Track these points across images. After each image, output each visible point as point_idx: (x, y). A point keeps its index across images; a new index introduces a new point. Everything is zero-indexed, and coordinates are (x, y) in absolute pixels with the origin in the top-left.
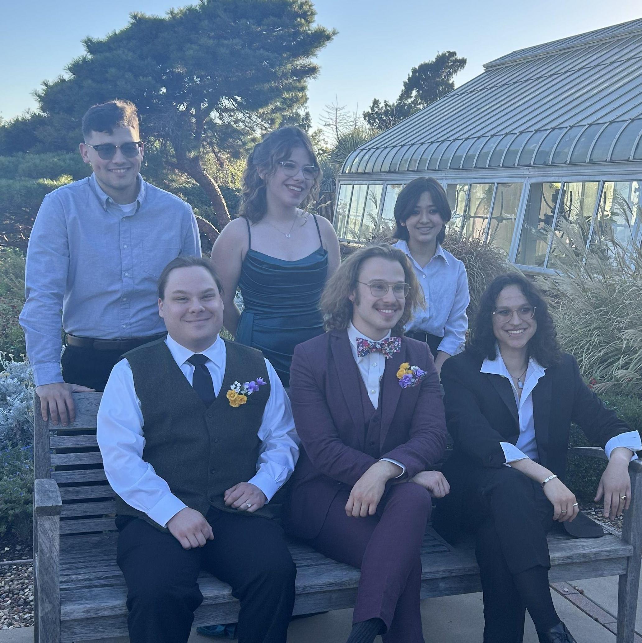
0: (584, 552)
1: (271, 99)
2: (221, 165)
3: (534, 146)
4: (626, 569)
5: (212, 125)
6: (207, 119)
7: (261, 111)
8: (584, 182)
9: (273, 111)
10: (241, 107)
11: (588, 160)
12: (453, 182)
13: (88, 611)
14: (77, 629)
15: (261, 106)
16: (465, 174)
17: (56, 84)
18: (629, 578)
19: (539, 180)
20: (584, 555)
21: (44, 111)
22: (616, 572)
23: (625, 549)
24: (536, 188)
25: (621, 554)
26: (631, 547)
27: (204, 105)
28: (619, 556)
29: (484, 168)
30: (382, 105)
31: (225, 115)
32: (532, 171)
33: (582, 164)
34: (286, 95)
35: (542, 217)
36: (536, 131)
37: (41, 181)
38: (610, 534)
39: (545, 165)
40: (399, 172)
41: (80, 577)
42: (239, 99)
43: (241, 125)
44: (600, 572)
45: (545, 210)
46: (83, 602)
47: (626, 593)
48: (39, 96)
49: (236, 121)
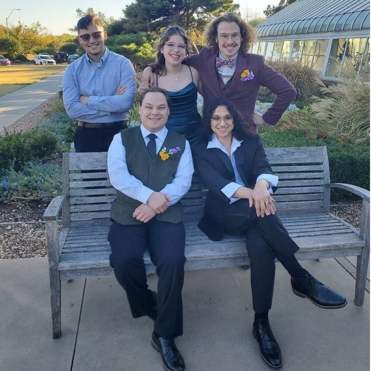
0: (336, 244)
1: (218, 7)
2: (198, 36)
3: (335, 22)
4: (361, 253)
5: (193, 19)
6: (191, 17)
7: (213, 12)
8: (361, 38)
9: (219, 12)
10: (206, 11)
11: (360, 28)
12: (297, 39)
13: (72, 266)
14: (68, 274)
15: (213, 10)
16: (302, 36)
17: (131, 6)
18: (363, 257)
19: (337, 38)
20: (337, 246)
21: (127, 17)
22: (355, 254)
23: (361, 243)
24: (336, 42)
25: (358, 245)
26: (364, 242)
27: (190, 11)
28: (357, 246)
29: (311, 33)
30: (272, 7)
31: (199, 15)
32: (334, 34)
33: (358, 30)
34: (224, 5)
35: (338, 55)
36: (336, 15)
37: (123, 46)
38: (353, 232)
39: (340, 31)
40: (273, 36)
41: (75, 245)
42: (205, 7)
43: (206, 19)
44: (346, 254)
45: (340, 51)
46: (70, 261)
47: (361, 265)
48: (124, 11)
49: (204, 17)
